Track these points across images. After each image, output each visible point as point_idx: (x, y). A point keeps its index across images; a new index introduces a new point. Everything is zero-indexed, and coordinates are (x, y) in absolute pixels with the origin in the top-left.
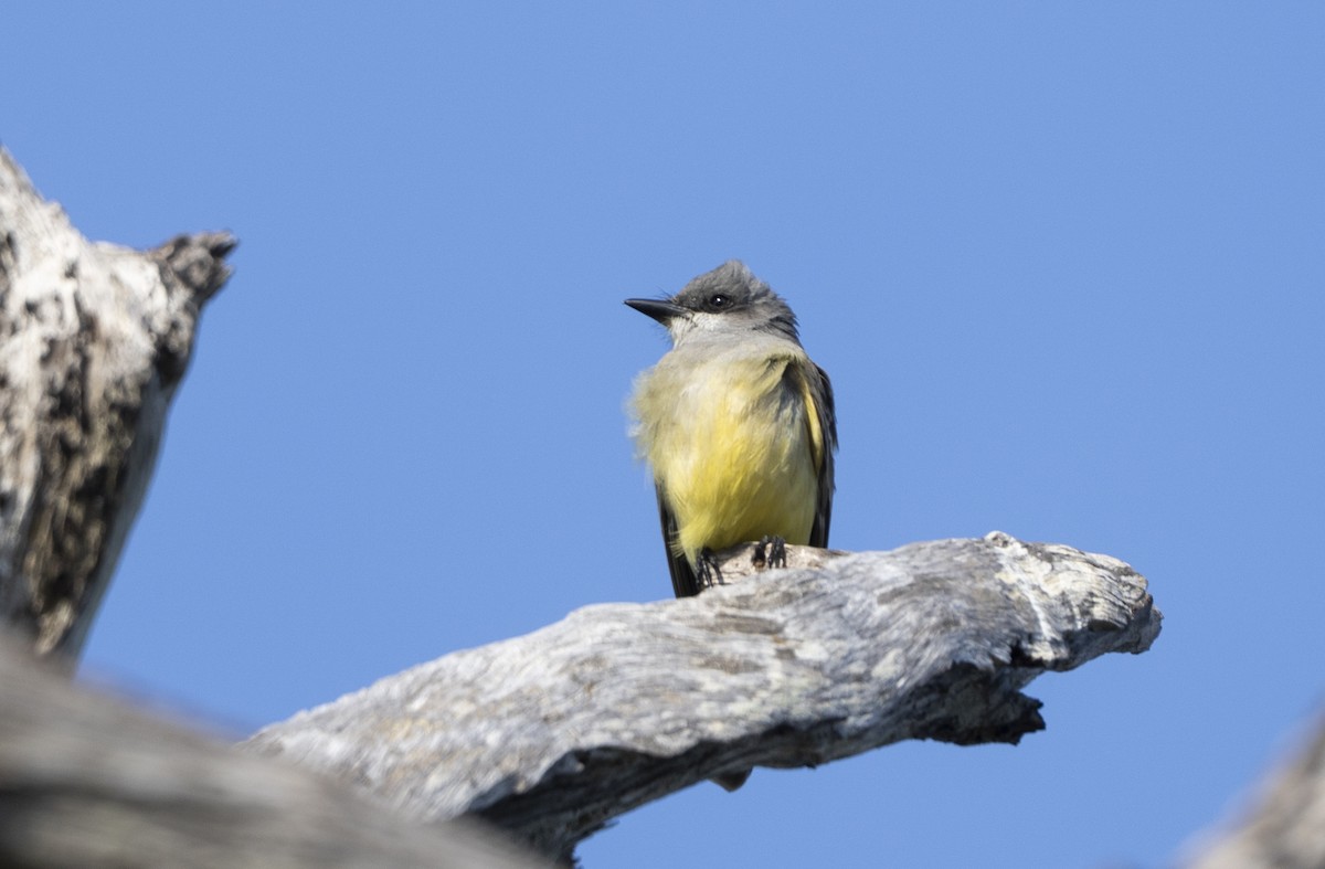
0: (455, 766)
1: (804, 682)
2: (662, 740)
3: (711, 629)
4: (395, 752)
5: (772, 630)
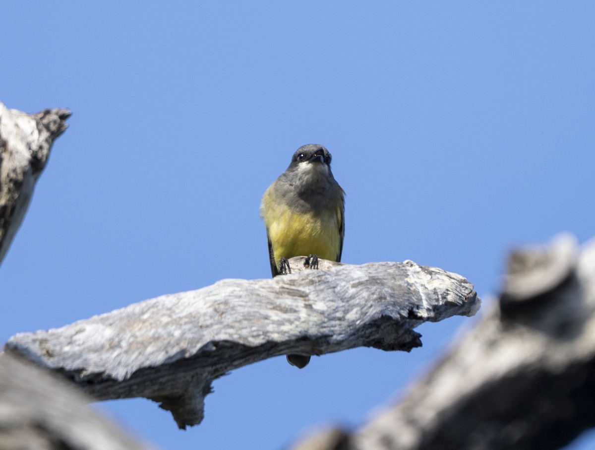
0: (159, 344)
1: (315, 319)
2: (251, 339)
3: (277, 293)
4: (134, 336)
5: (304, 296)
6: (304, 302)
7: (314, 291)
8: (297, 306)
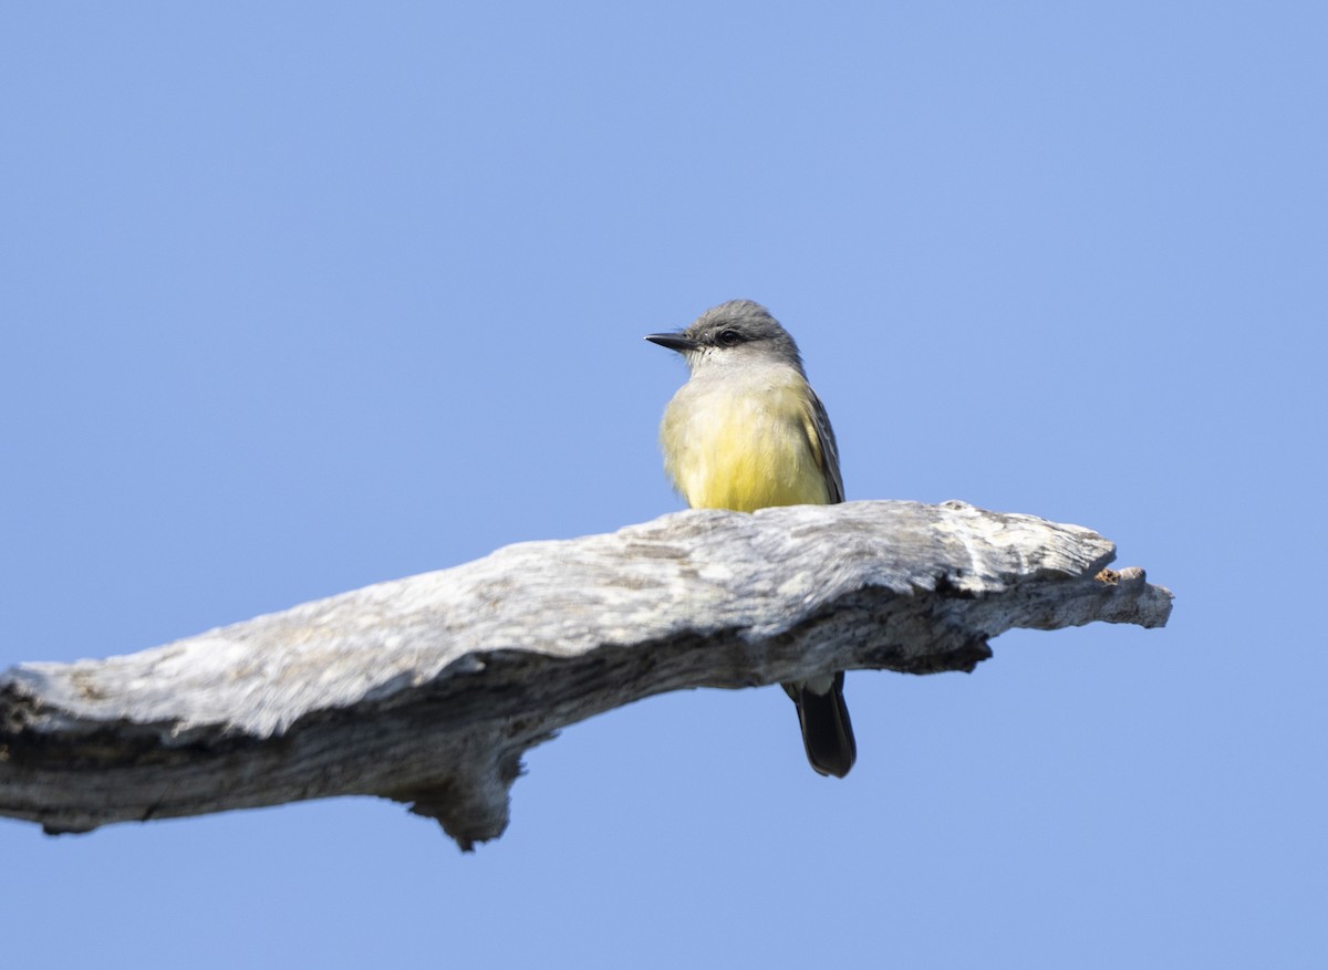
0: (351, 663)
1: (707, 596)
2: (562, 643)
3: (621, 556)
4: (294, 653)
5: (678, 556)
6: (679, 567)
7: (702, 546)
8: (663, 576)
